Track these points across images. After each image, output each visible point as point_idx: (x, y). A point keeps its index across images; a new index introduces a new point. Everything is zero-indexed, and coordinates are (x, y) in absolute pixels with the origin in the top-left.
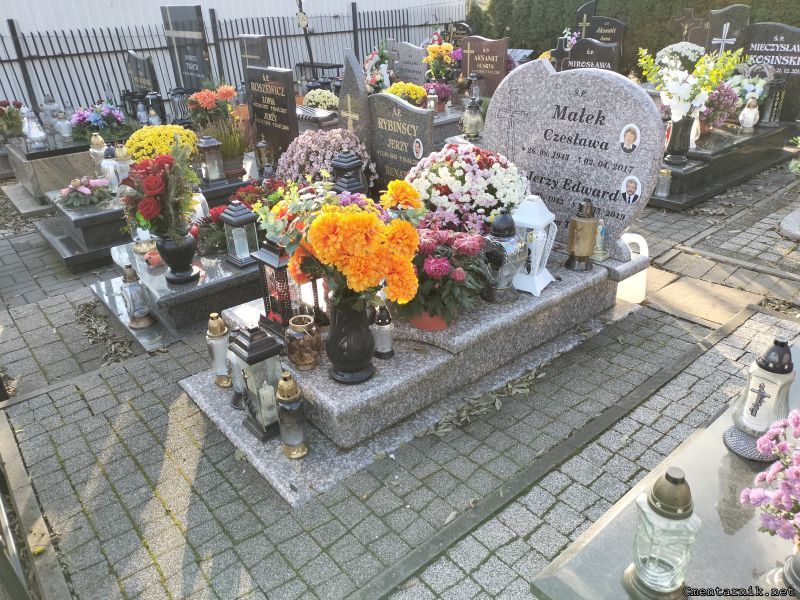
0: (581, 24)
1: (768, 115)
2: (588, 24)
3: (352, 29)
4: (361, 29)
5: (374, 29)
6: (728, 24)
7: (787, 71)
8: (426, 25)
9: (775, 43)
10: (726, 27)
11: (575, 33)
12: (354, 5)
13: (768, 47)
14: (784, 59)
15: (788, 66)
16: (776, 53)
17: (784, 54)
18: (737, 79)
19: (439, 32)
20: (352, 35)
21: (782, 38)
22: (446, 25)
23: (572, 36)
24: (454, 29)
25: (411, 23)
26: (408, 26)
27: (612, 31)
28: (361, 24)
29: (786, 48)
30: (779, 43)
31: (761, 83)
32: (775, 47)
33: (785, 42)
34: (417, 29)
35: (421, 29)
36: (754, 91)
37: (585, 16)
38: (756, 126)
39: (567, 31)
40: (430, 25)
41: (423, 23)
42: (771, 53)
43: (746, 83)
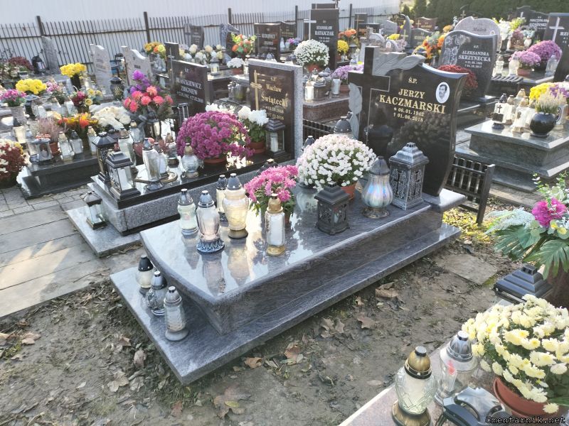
6: (523, 12)
7: (541, 28)
17: (541, 22)
21: (541, 17)
31: (533, 32)
32: (538, 20)
36: (530, 35)
43: (528, 32)
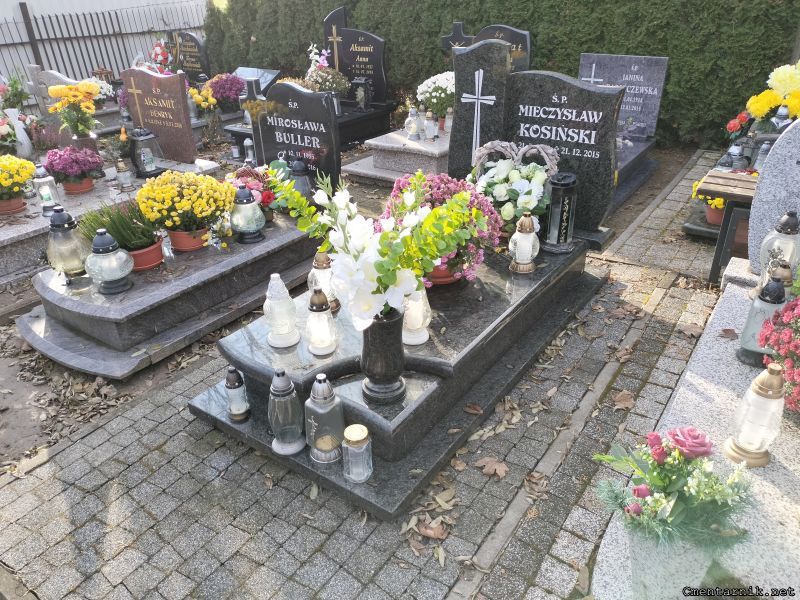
0: (331, 39)
1: (554, 233)
2: (339, 39)
3: (26, 39)
4: (42, 40)
5: (64, 40)
6: (481, 71)
7: (576, 152)
8: (150, 32)
9: (554, 105)
10: (479, 75)
11: (324, 51)
12: (23, 6)
13: (545, 112)
14: (570, 132)
15: (577, 145)
16: (556, 123)
17: (568, 124)
18: (501, 168)
19: (163, 42)
20: (29, 49)
21: (564, 98)
22: (170, 34)
23: (320, 55)
25: (126, 29)
26: (121, 35)
27: (369, 49)
28: (41, 32)
29: (571, 115)
30: (560, 106)
31: (540, 176)
32: (556, 113)
33: (570, 105)
34: (137, 39)
35: (142, 38)
36: (529, 193)
37: (334, 28)
38: (537, 261)
39: (313, 48)
40: (156, 32)
41: (146, 29)
42: (550, 122)
43: (517, 177)
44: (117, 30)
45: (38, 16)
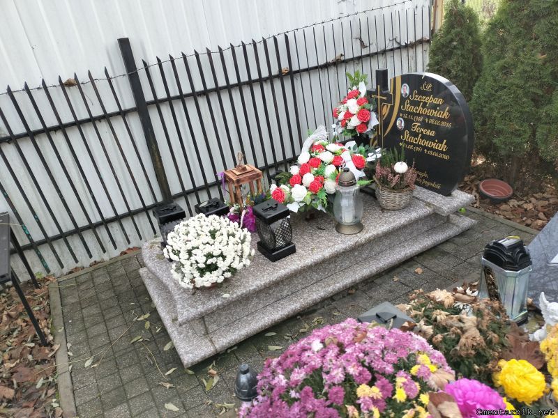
4: (157, 103)
5: (195, 95)
8: (337, 63)
12: (124, 44)
19: (363, 89)
20: (135, 122)
24: (405, 90)
25: (300, 63)
26: (292, 74)
34: (315, 76)
35: (324, 74)
40: (346, 62)
41: (331, 58)
44: (285, 66)
45: (152, 62)
